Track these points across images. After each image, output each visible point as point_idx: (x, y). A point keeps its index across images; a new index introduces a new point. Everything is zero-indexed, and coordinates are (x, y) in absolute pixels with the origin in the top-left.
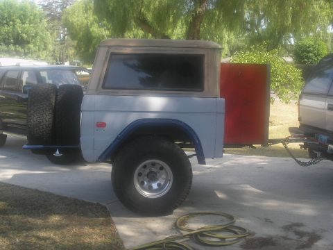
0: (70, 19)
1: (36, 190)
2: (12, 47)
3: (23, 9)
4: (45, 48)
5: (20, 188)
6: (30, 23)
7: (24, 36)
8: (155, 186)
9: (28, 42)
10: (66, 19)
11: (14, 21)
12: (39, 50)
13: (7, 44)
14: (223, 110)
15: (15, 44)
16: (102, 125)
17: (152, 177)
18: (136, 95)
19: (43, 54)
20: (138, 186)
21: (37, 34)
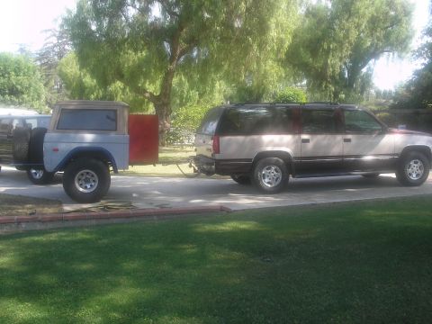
0: (64, 70)
1: (20, 196)
2: (7, 97)
3: (18, 62)
4: (39, 98)
5: (9, 195)
6: (24, 74)
7: (19, 87)
8: (89, 187)
9: (23, 93)
10: (60, 71)
11: (9, 74)
12: (33, 100)
13: (3, 95)
14: (128, 142)
15: (10, 94)
16: (56, 150)
17: (87, 181)
18: (76, 133)
19: (36, 104)
20: (77, 185)
21: (30, 85)
